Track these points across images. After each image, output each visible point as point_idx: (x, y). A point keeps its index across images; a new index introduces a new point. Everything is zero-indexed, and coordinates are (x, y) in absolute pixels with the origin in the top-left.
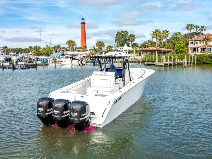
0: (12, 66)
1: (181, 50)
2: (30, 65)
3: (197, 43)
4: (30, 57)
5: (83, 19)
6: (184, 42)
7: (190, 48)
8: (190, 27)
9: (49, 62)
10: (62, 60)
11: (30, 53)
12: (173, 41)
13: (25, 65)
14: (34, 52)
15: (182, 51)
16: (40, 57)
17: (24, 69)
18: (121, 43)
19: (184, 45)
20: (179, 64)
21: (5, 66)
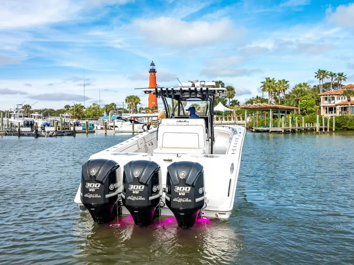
0: (34, 133)
1: (309, 109)
2: (64, 132)
3: (333, 99)
4: (66, 121)
5: (153, 64)
6: (313, 97)
7: (323, 106)
8: (321, 74)
9: (95, 128)
10: (117, 124)
11: (67, 115)
12: (296, 95)
14: (73, 114)
15: (311, 112)
16: (81, 122)
17: (54, 136)
19: (313, 101)
20: (306, 130)
21: (22, 133)
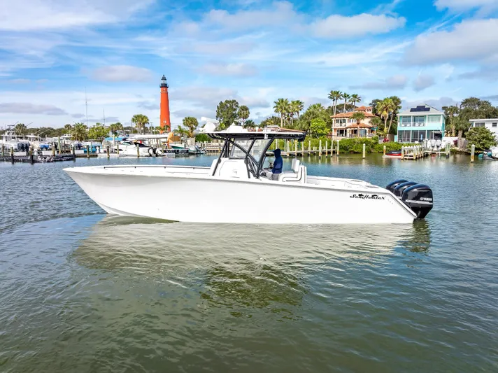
0: (29, 158)
1: (320, 131)
2: (63, 157)
3: (344, 121)
5: (164, 79)
6: (325, 119)
7: (335, 129)
8: (335, 95)
9: (98, 151)
10: (121, 147)
11: (67, 136)
12: (307, 117)
13: (54, 155)
14: (74, 135)
15: (321, 135)
16: (84, 144)
18: (226, 120)
19: (324, 124)
21: (16, 158)
